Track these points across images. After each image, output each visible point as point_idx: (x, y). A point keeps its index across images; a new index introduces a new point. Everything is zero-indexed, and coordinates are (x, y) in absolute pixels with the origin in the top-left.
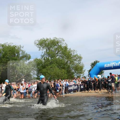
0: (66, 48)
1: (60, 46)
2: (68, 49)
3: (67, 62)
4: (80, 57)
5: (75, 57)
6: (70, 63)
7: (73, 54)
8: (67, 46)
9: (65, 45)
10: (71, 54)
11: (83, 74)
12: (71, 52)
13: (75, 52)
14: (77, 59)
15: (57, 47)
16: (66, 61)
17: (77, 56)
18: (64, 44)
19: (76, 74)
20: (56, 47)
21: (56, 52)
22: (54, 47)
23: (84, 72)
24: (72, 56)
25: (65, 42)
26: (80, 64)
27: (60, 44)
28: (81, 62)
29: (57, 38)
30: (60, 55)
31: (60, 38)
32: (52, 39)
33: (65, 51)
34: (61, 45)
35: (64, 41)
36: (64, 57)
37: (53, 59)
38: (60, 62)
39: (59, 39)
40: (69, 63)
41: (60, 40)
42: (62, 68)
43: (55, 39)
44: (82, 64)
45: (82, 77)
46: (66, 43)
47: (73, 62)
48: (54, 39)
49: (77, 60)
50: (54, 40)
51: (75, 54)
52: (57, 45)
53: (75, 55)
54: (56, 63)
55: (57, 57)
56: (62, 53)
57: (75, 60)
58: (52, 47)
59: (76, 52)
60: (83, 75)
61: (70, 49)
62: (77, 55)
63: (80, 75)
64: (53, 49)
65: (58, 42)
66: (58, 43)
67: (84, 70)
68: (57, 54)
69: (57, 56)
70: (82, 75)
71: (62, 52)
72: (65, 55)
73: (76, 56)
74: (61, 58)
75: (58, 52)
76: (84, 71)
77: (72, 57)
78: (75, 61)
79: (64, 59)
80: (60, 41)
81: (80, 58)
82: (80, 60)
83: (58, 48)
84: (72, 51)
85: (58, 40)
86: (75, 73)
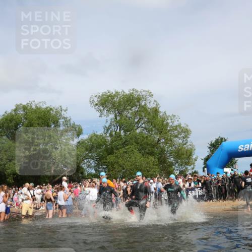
0: (156, 111)
1: (144, 108)
2: (161, 114)
3: (159, 140)
4: (187, 129)
5: (176, 129)
6: (166, 143)
7: (170, 124)
8: (159, 106)
9: (155, 106)
10: (167, 124)
11: (192, 166)
12: (168, 119)
13: (176, 120)
14: (179, 133)
15: (137, 110)
16: (156, 140)
17: (181, 128)
18: (151, 104)
19: (177, 165)
20: (135, 109)
21: (136, 120)
22: (131, 109)
23: (196, 162)
24: (168, 128)
25: (154, 98)
26: (185, 144)
27: (143, 104)
28: (189, 140)
29: (137, 91)
30: (143, 125)
31: (144, 91)
32: (127, 92)
33: (154, 117)
34: (145, 104)
35: (151, 96)
36: (152, 131)
37: (130, 134)
38: (143, 140)
39: (141, 92)
40: (163, 143)
41: (144, 93)
42: (148, 153)
43: (133, 93)
44: (190, 145)
45: (190, 172)
46: (155, 101)
47: (172, 141)
48: (131, 92)
49: (179, 136)
50: (131, 95)
51: (176, 123)
52: (136, 106)
53: (176, 126)
54: (135, 144)
55: (138, 131)
56: (149, 122)
57: (176, 136)
58: (127, 109)
59: (178, 119)
60: (193, 169)
61: (165, 112)
62: (179, 125)
63: (187, 168)
64: (128, 113)
65: (139, 100)
66: (138, 102)
67: (194, 157)
68: (138, 124)
69: (138, 128)
70: (189, 168)
71: (148, 119)
72: (155, 126)
73: (178, 129)
74: (147, 133)
75: (140, 119)
76: (196, 160)
77: (169, 130)
78: (175, 139)
79: (152, 134)
80: (143, 95)
81: (186, 132)
82: (186, 137)
83: (140, 111)
84: (169, 116)
85: (139, 95)
86: (175, 164)
